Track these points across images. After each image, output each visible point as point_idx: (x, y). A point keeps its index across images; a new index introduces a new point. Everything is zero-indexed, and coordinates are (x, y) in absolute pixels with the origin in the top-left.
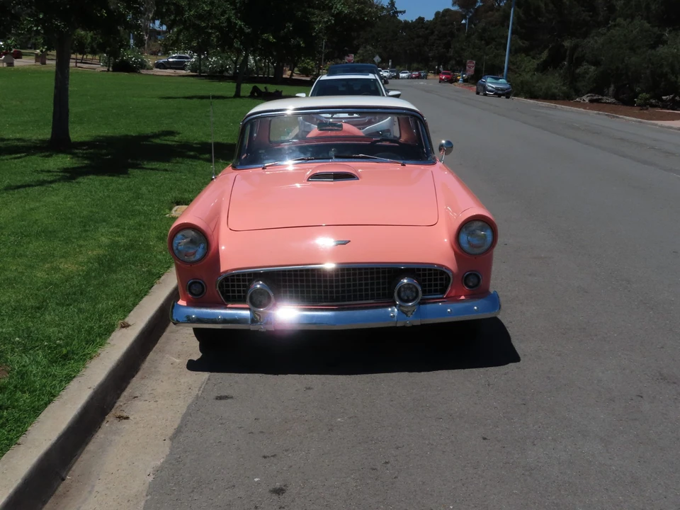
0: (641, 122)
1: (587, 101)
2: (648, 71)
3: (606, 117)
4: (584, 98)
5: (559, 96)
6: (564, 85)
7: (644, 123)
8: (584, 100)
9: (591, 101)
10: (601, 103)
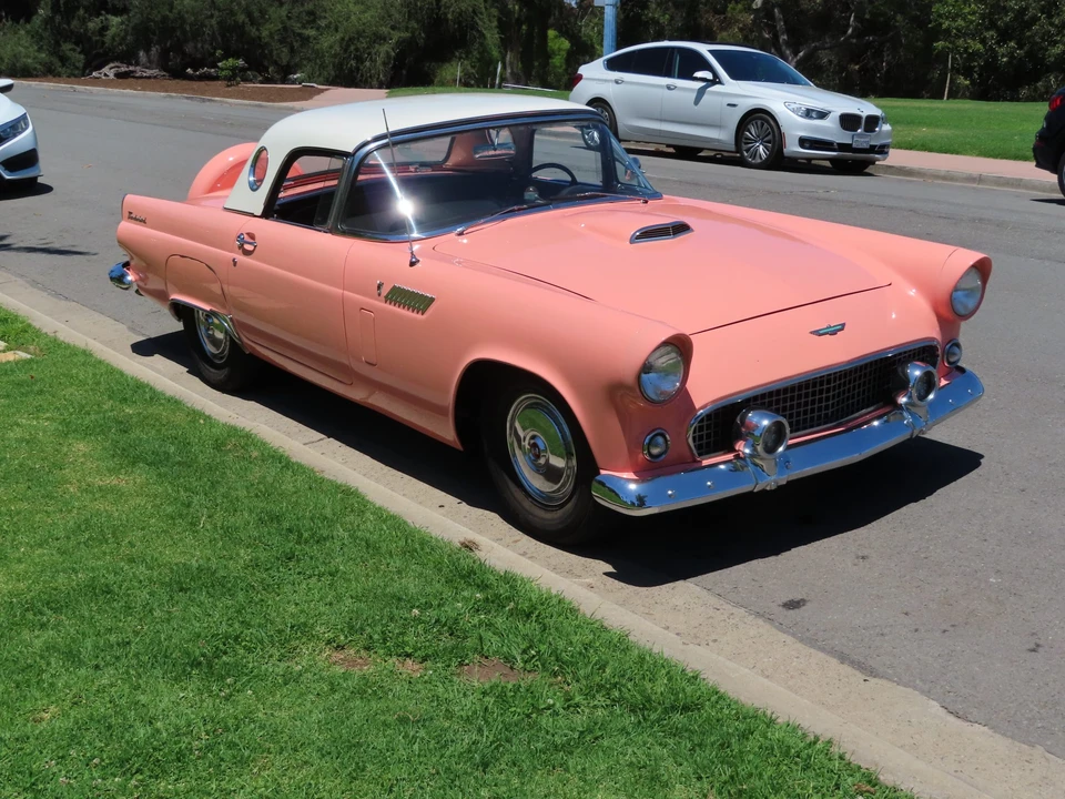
0: (260, 106)
1: (112, 76)
2: (214, 22)
3: (189, 101)
4: (105, 70)
5: (35, 69)
6: (40, 49)
7: (266, 107)
8: (105, 75)
9: (119, 76)
10: (134, 77)
